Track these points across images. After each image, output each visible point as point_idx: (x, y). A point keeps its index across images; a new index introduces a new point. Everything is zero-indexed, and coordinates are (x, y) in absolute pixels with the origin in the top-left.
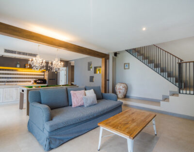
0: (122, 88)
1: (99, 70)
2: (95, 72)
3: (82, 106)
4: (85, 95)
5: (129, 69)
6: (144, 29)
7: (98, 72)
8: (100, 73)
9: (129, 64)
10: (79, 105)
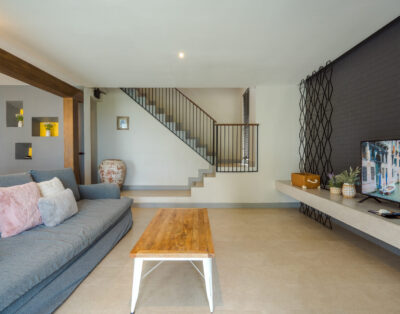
0: (115, 170)
1: (50, 128)
2: (36, 132)
3: (38, 227)
4: (41, 195)
5: (128, 129)
6: (181, 55)
7: (45, 133)
8: (52, 135)
9: (128, 119)
10: (29, 224)
